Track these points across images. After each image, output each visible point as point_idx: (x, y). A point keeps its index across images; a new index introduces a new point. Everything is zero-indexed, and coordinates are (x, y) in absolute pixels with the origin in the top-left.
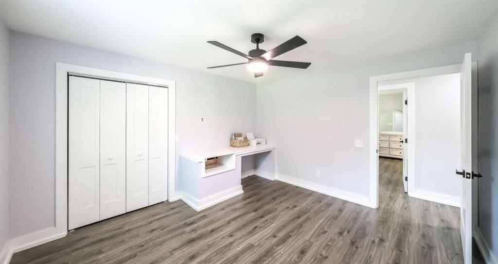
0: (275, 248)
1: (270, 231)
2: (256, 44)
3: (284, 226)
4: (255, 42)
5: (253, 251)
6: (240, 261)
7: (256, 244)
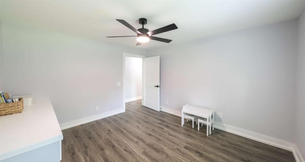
0: (147, 143)
1: (131, 144)
2: (142, 25)
3: (128, 138)
4: (141, 23)
5: (148, 152)
6: (156, 158)
7: (143, 150)
